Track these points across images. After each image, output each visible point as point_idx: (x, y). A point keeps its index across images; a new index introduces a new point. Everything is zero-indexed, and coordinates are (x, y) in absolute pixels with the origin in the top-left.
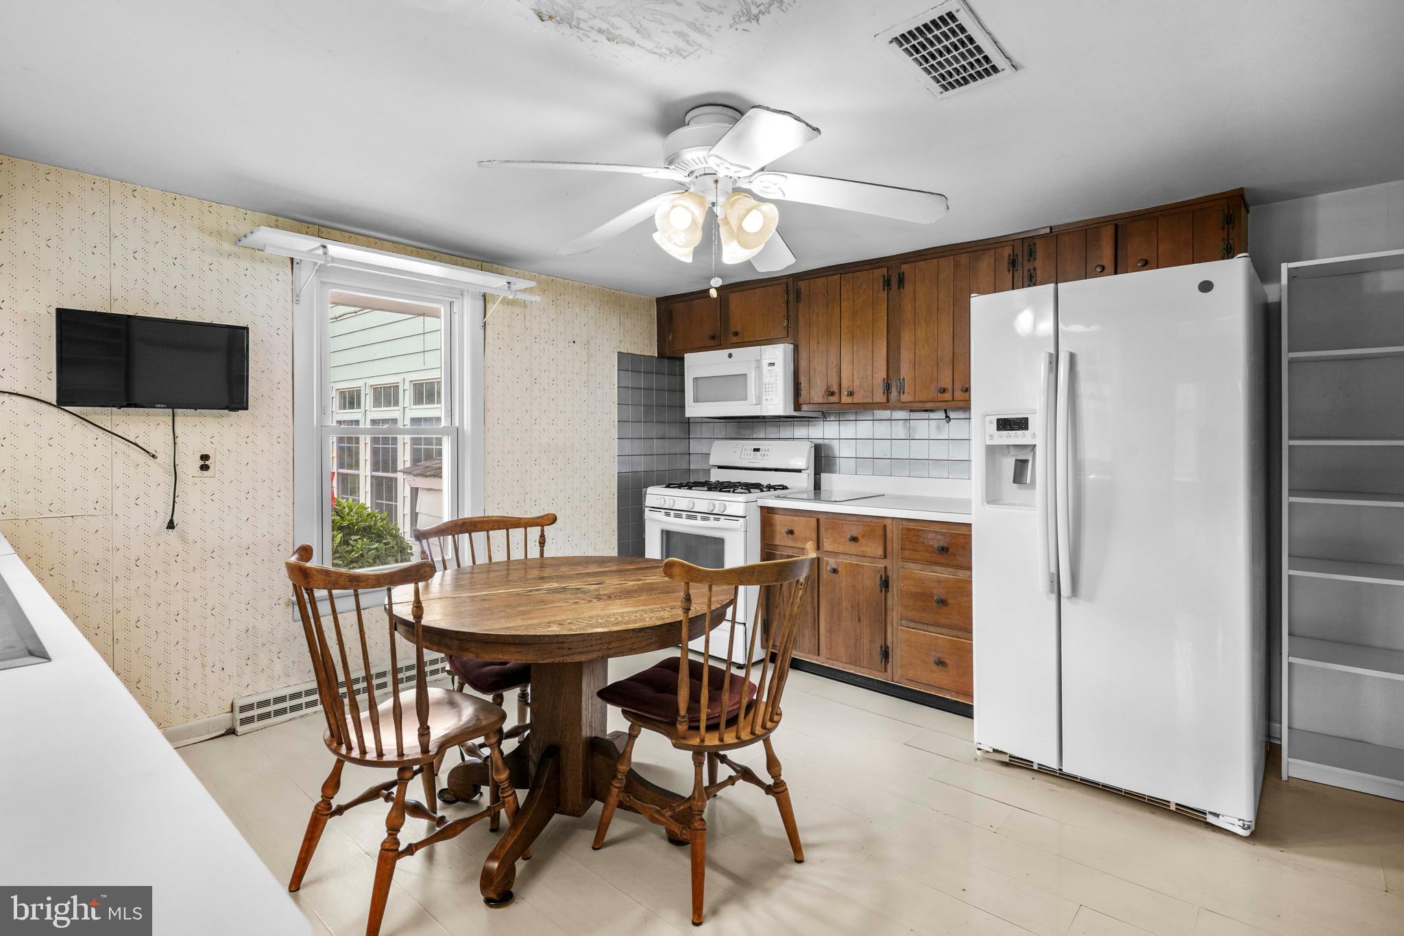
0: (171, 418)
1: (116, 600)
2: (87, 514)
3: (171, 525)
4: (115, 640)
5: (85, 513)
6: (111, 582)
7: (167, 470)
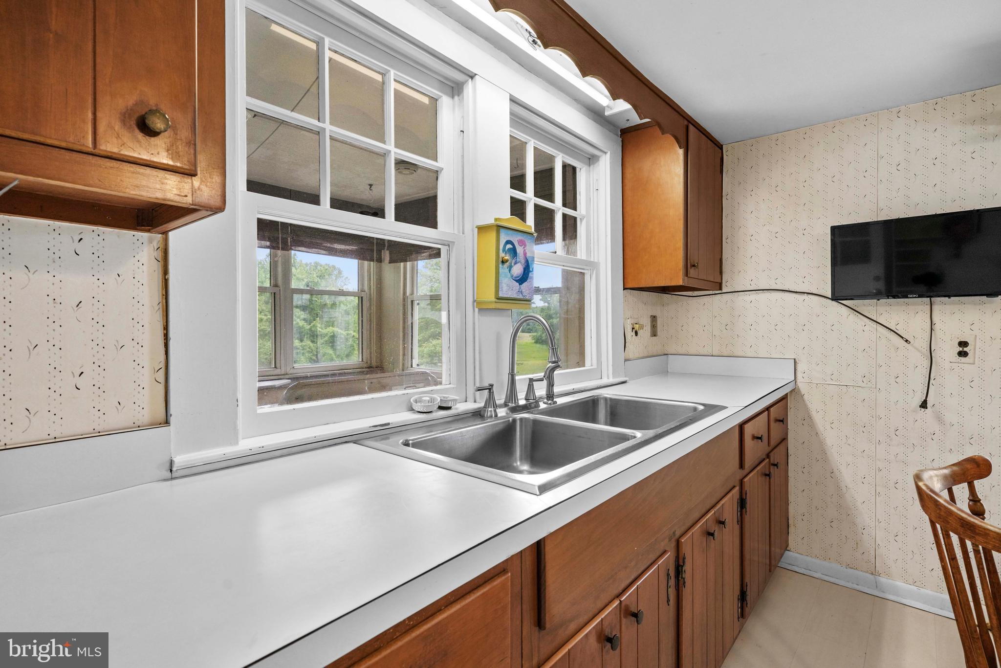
0: (929, 307)
1: (879, 460)
2: (857, 385)
3: (924, 405)
4: (877, 493)
5: (855, 384)
6: (874, 443)
7: (924, 355)
